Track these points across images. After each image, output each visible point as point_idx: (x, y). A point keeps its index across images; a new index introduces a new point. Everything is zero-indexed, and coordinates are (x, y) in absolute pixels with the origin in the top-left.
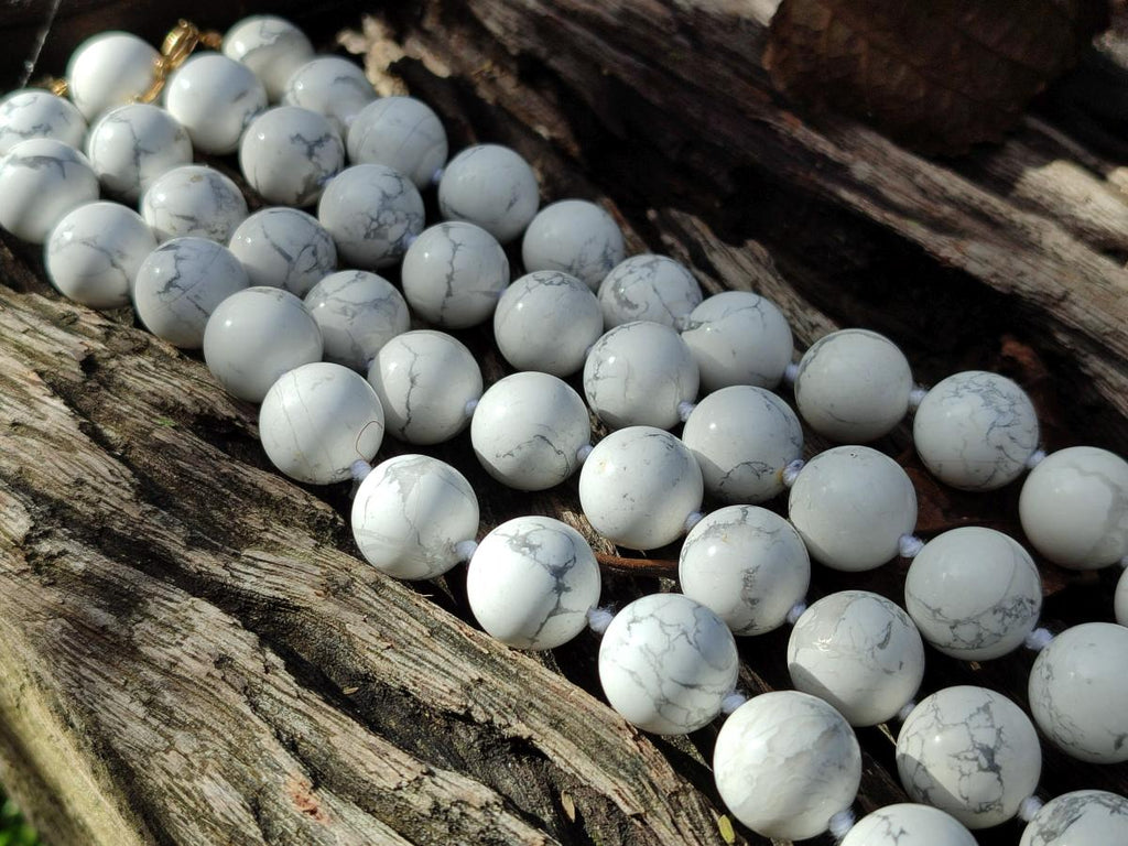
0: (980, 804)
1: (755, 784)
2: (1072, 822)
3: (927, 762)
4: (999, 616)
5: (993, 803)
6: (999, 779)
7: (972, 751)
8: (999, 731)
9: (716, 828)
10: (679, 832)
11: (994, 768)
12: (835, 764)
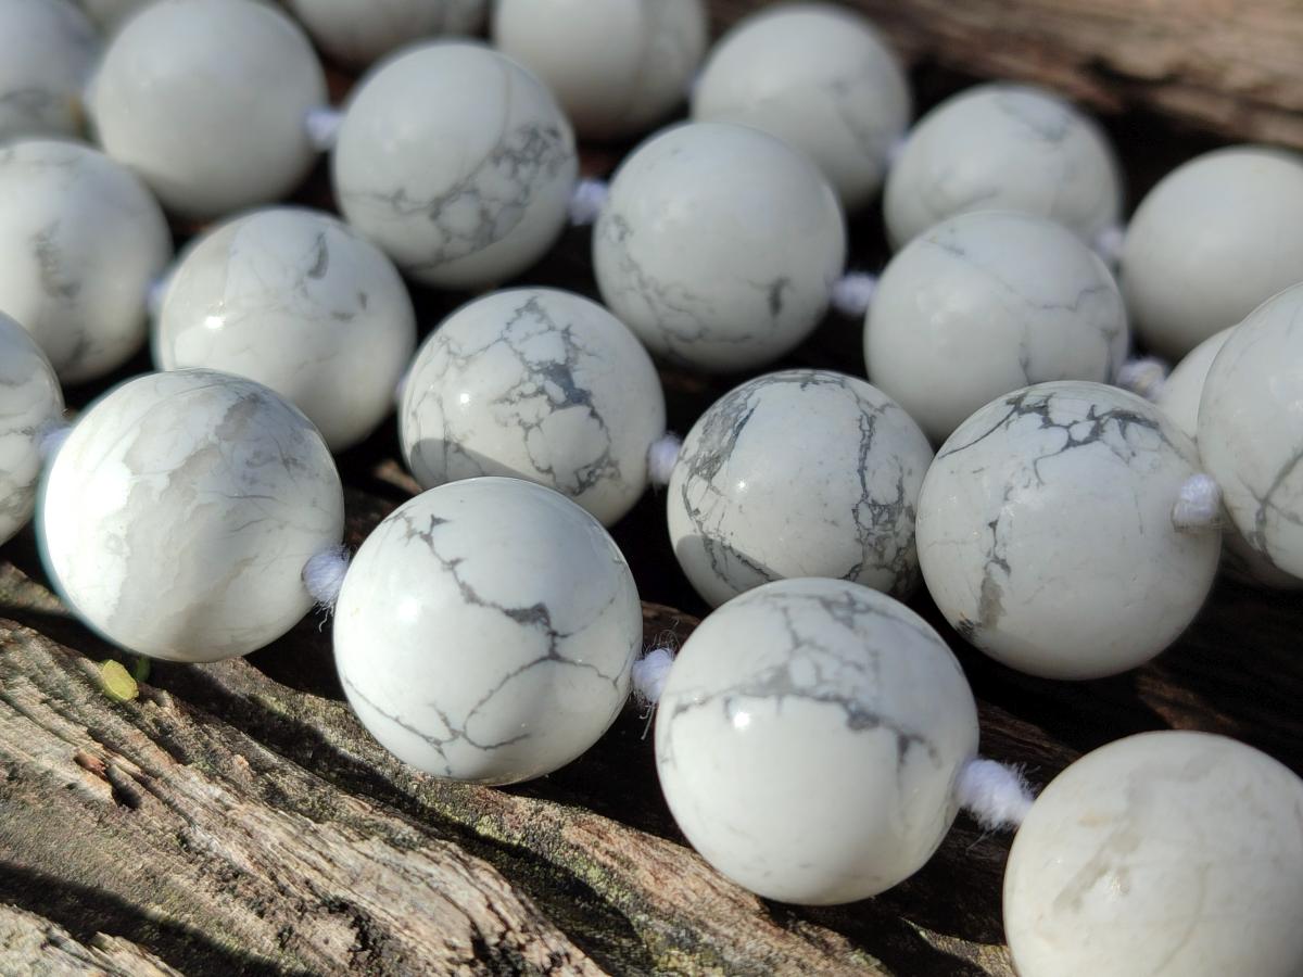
0: (576, 473)
1: (126, 549)
2: (742, 425)
3: (457, 434)
4: (506, 166)
5: (598, 463)
6: (593, 414)
7: (530, 379)
8: (566, 333)
9: (93, 684)
10: (20, 711)
11: (578, 397)
12: (273, 459)
